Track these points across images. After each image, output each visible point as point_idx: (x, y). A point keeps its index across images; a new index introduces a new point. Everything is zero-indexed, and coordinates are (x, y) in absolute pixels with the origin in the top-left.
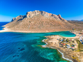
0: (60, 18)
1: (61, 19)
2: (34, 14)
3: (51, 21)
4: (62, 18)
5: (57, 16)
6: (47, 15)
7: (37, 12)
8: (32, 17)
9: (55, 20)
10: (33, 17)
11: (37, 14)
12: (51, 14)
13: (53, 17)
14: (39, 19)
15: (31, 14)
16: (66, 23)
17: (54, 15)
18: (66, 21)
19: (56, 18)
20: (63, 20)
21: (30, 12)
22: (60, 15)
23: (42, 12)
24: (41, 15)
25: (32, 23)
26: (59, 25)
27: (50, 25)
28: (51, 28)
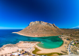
0: (54, 25)
3: (45, 27)
4: (55, 26)
6: (44, 24)
7: (37, 22)
8: (32, 25)
11: (37, 23)
12: (47, 23)
13: (48, 25)
14: (37, 26)
15: (33, 23)
18: (58, 28)
20: (56, 27)
22: (54, 24)
23: (40, 22)
24: (40, 23)
25: (30, 28)
26: (52, 30)
27: (44, 30)
28: (43, 33)
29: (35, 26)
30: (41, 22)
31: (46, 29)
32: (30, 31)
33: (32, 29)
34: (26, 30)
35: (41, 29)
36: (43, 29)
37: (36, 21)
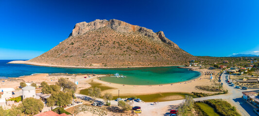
0: (160, 37)
1: (164, 41)
2: (90, 27)
4: (166, 39)
5: (153, 32)
6: (125, 29)
7: (99, 24)
8: (83, 33)
9: (147, 40)
10: (85, 34)
11: (99, 26)
12: (137, 27)
13: (142, 35)
16: (175, 49)
17: (145, 29)
18: (176, 46)
19: (149, 36)
20: (169, 43)
21: (82, 23)
22: (162, 33)
23: (113, 22)
24: (110, 28)
25: (76, 45)
26: (154, 51)
27: (125, 49)
28: (122, 58)
29: (94, 35)
30: (116, 22)
31: (133, 47)
32: (75, 54)
33: (81, 48)
34: (62, 51)
35: (117, 45)
36: (122, 47)
37: (98, 21)
